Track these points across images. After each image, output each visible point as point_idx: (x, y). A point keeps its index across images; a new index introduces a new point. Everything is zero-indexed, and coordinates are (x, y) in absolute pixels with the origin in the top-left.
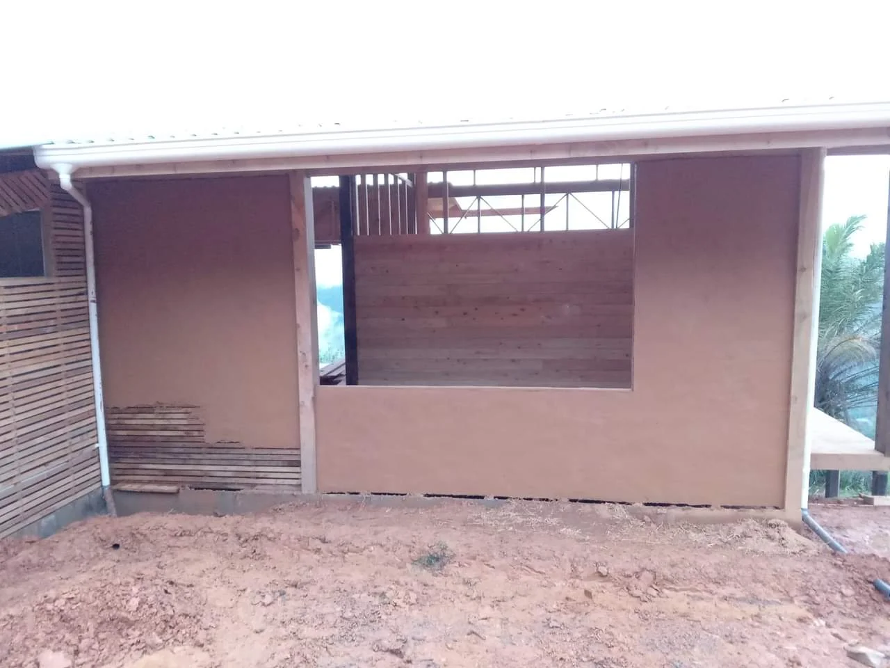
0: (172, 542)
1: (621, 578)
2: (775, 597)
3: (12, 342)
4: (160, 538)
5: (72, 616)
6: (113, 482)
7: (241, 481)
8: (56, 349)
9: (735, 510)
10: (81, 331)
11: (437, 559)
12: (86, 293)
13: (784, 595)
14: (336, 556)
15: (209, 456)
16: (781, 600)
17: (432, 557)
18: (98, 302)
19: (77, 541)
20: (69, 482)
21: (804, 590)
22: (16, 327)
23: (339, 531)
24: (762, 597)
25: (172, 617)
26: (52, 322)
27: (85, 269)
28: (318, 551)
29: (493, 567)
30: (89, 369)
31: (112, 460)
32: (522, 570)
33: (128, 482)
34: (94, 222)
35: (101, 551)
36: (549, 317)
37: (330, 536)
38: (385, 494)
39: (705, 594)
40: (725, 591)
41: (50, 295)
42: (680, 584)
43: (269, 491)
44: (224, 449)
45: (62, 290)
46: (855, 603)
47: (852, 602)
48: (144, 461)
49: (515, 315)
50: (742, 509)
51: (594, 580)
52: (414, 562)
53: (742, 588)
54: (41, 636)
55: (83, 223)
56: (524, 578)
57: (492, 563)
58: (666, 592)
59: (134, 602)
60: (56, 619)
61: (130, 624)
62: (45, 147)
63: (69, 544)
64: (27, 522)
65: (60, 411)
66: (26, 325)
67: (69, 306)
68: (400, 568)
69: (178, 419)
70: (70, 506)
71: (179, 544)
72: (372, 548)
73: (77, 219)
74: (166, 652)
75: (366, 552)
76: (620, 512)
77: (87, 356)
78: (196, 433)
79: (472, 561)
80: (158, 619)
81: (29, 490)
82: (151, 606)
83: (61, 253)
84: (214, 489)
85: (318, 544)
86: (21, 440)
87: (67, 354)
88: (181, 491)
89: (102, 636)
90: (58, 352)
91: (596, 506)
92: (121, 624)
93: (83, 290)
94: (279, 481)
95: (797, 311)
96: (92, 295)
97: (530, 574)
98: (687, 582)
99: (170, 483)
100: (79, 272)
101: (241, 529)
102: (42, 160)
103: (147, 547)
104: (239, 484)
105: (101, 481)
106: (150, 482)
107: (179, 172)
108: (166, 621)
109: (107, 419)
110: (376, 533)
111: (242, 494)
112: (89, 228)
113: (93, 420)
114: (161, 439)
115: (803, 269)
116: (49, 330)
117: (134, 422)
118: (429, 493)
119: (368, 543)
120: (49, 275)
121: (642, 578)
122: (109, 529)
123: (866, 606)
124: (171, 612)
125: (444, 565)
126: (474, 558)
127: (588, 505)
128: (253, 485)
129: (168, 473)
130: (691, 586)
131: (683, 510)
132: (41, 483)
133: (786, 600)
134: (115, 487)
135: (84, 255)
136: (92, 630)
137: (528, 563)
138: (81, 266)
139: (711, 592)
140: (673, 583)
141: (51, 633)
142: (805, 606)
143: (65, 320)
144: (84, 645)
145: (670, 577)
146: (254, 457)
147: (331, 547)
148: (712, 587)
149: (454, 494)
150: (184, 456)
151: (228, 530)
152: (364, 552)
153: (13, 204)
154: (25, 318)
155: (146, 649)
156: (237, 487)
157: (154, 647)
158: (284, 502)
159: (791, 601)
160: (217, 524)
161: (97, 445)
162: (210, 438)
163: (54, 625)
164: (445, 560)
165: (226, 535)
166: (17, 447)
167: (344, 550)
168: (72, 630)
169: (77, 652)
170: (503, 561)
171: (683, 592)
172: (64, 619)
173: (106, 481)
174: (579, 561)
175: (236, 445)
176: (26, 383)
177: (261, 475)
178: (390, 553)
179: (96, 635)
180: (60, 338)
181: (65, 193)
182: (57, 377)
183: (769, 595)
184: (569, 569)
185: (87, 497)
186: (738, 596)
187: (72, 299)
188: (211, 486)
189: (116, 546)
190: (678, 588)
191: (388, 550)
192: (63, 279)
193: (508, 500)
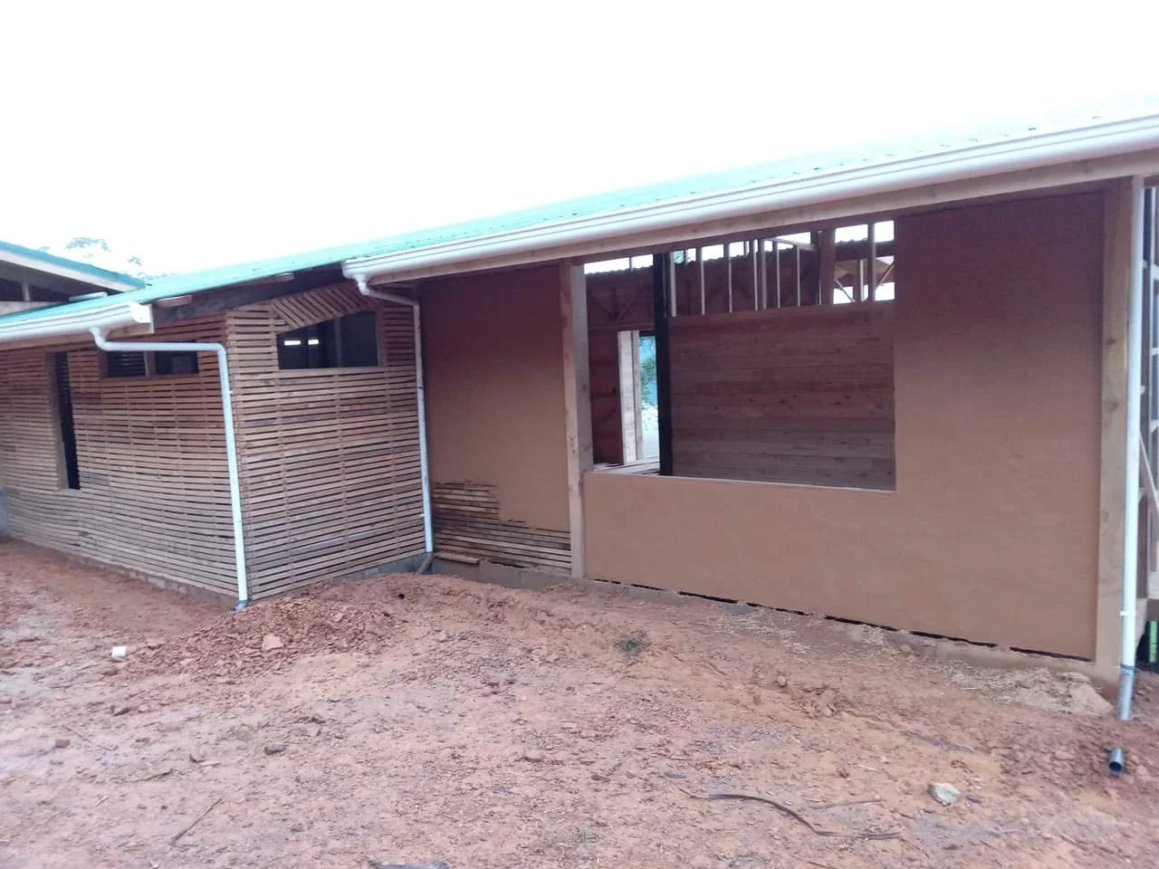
0: (441, 599)
1: (800, 691)
2: (970, 744)
3: (344, 421)
4: (432, 594)
5: (295, 616)
6: (435, 550)
7: (527, 559)
8: (385, 428)
9: (1025, 655)
10: (409, 414)
11: (634, 645)
12: (414, 381)
13: (981, 743)
14: (555, 629)
15: (505, 533)
16: (976, 748)
17: (630, 642)
18: (425, 389)
19: (373, 587)
20: (395, 543)
21: (1008, 743)
22: (347, 408)
23: (564, 608)
24: (953, 740)
25: (361, 632)
26: (381, 405)
27: (414, 359)
28: (542, 622)
29: (681, 660)
30: (416, 448)
31: (435, 530)
32: (707, 667)
33: (447, 551)
34: (422, 318)
35: (390, 598)
36: (879, 406)
37: (554, 610)
38: (641, 586)
39: (887, 725)
40: (910, 726)
41: (382, 381)
42: (861, 708)
43: (547, 571)
44: (514, 528)
45: (391, 378)
46: (1068, 770)
47: (1064, 767)
48: (457, 533)
49: (838, 403)
50: (1032, 654)
51: (772, 689)
52: (616, 645)
53: (932, 727)
54: (272, 625)
55: (412, 320)
56: (706, 675)
57: (681, 656)
58: (844, 714)
59: (339, 616)
60: (285, 616)
61: (334, 631)
62: (348, 261)
63: (366, 588)
64: (353, 570)
65: (387, 481)
66: (355, 407)
67: (398, 392)
68: (603, 648)
69: (480, 497)
70: (394, 564)
71: (446, 601)
72: (584, 626)
73: (407, 316)
74: (348, 654)
75: (579, 629)
76: (877, 636)
77: (415, 436)
78: (493, 511)
79: (664, 652)
80: (350, 631)
81: (355, 544)
82: (350, 621)
83: (390, 346)
84: (505, 565)
85: (543, 616)
86: (350, 501)
87: (396, 433)
88: (481, 563)
89: (312, 634)
90: (387, 431)
91: (851, 626)
92: (327, 630)
93: (412, 378)
94: (557, 563)
95: (1104, 397)
96: (419, 383)
97: (712, 673)
98: (868, 708)
99: (475, 555)
100: (410, 362)
101: (493, 595)
102: (349, 271)
103: (423, 600)
104: (526, 562)
105: (425, 547)
106: (461, 553)
107: (434, 275)
108: (356, 634)
109: (431, 493)
110: (594, 614)
111: (525, 572)
112: (417, 323)
113: (418, 492)
114: (468, 514)
115: (1112, 341)
116: (378, 411)
117: (450, 497)
118: (684, 591)
119: (583, 621)
120: (382, 365)
121: (823, 696)
122: (401, 582)
123: (1081, 775)
124: (361, 628)
125: (640, 651)
126: (666, 649)
127: (843, 624)
128: (536, 565)
129: (474, 546)
130: (873, 713)
131: (957, 644)
132: (367, 540)
133: (981, 750)
134: (435, 554)
135: (413, 347)
136: (306, 629)
137: (712, 661)
138: (411, 356)
139: (893, 724)
140: (853, 707)
141: (280, 625)
142: (1002, 760)
143: (394, 404)
144: (297, 637)
145: (850, 698)
146: (536, 538)
147: (553, 620)
148: (897, 718)
149: (708, 595)
150: (484, 531)
151: (482, 595)
152: (578, 630)
153: (348, 307)
154: (355, 401)
155: (334, 648)
156: (522, 565)
157: (341, 649)
158: (555, 584)
159: (988, 751)
160: (475, 588)
161: (422, 515)
162: (504, 516)
163: (283, 620)
164: (641, 647)
165: (480, 598)
166: (346, 506)
167: (564, 624)
168: (294, 626)
169: (291, 641)
170: (691, 656)
171: (863, 718)
172: (290, 618)
173: (429, 548)
174: (763, 668)
175: (523, 525)
176: (357, 454)
177: (542, 555)
178: (599, 633)
179: (308, 632)
180: (389, 418)
181: (367, 297)
182: (386, 452)
183: (962, 740)
184: (750, 674)
185: (409, 559)
186: (923, 734)
187: (402, 386)
188: (504, 561)
189: (402, 596)
190: (857, 712)
191: (597, 630)
192: (393, 369)
193: (757, 608)
